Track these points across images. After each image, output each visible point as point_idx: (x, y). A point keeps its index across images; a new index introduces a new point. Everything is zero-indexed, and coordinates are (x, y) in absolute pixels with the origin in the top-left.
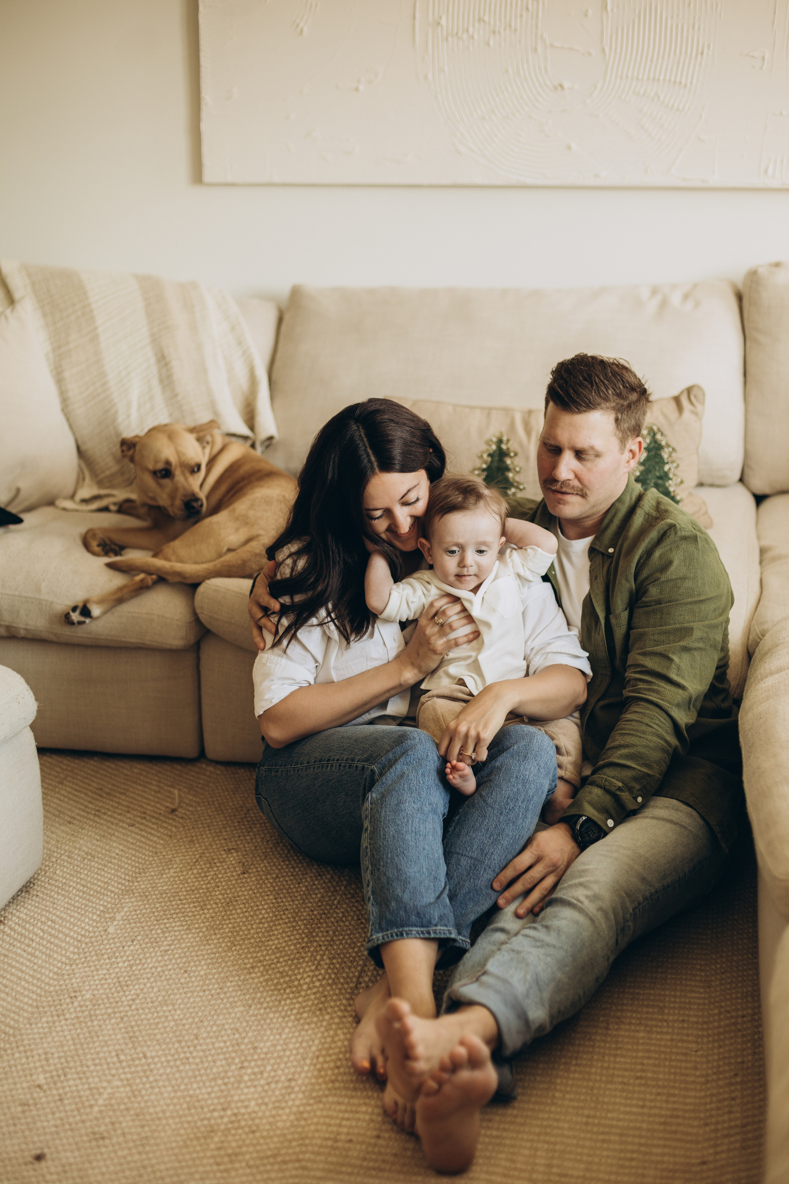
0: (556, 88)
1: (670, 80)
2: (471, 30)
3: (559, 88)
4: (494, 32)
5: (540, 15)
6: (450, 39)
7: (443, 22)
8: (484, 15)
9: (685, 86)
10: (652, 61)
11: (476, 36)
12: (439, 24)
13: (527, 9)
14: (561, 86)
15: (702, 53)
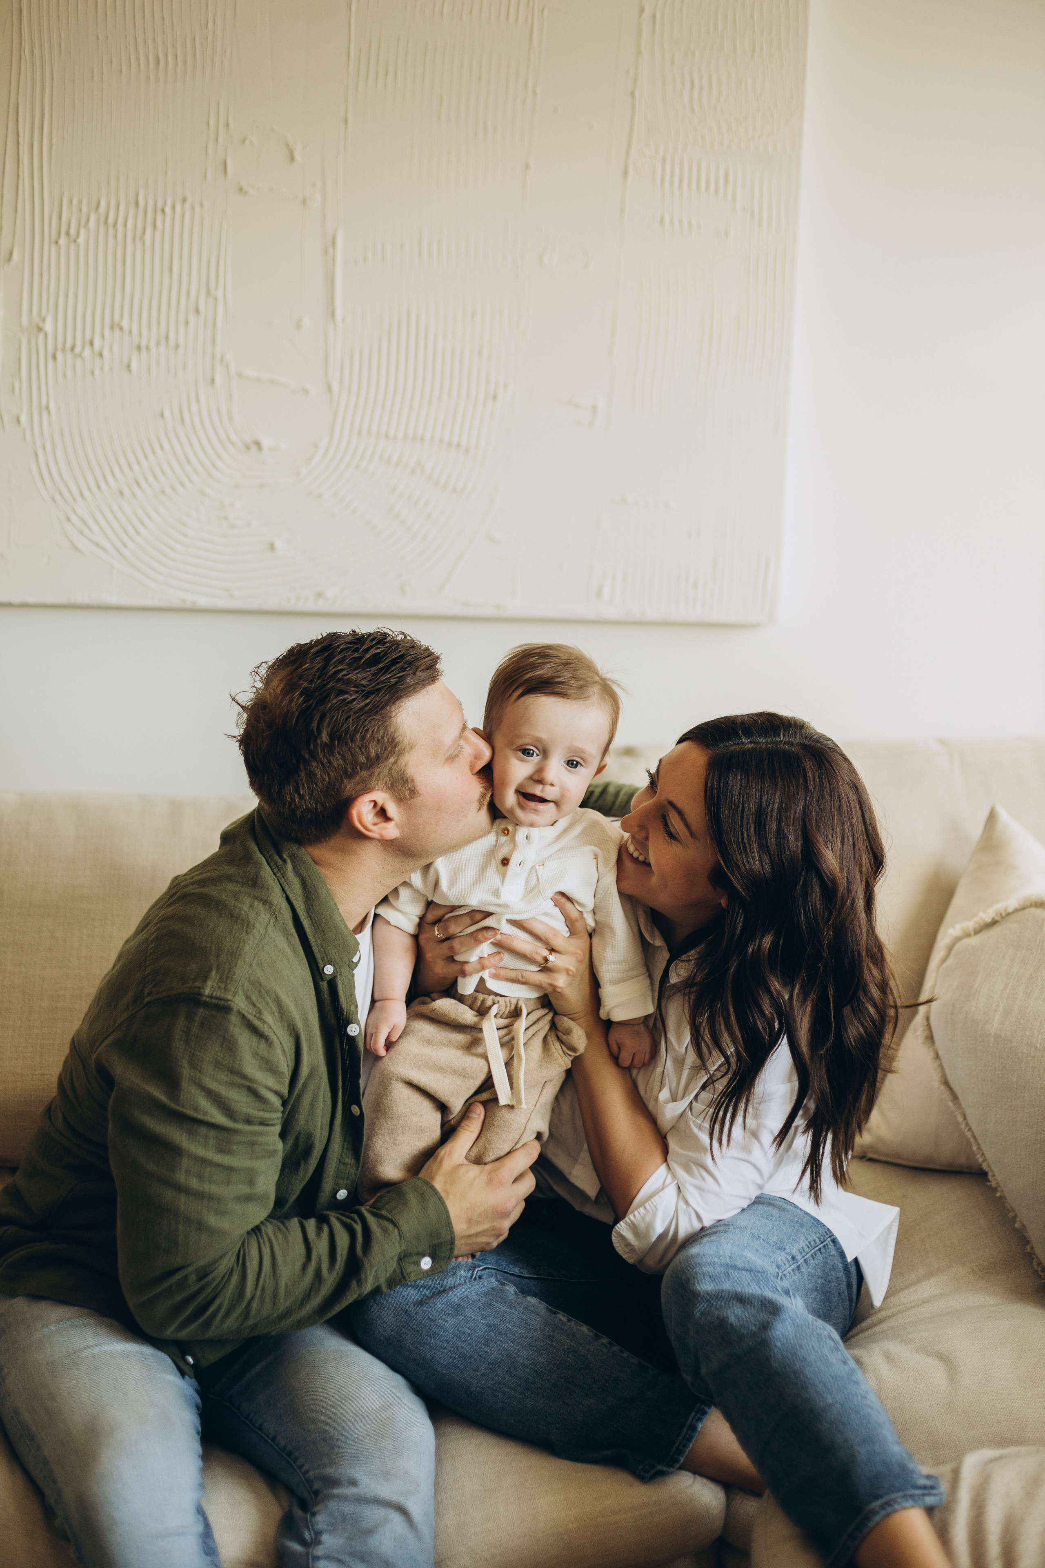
0: (248, 448)
1: (441, 441)
2: (97, 342)
3: (254, 448)
4: (139, 348)
5: (220, 322)
6: (59, 356)
7: (48, 326)
8: (122, 317)
9: (467, 451)
10: (411, 407)
11: (106, 353)
12: (40, 329)
13: (197, 311)
14: (258, 444)
15: (495, 398)
